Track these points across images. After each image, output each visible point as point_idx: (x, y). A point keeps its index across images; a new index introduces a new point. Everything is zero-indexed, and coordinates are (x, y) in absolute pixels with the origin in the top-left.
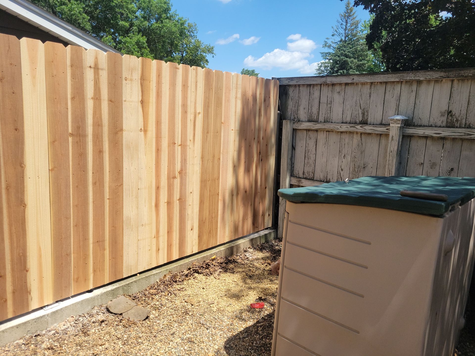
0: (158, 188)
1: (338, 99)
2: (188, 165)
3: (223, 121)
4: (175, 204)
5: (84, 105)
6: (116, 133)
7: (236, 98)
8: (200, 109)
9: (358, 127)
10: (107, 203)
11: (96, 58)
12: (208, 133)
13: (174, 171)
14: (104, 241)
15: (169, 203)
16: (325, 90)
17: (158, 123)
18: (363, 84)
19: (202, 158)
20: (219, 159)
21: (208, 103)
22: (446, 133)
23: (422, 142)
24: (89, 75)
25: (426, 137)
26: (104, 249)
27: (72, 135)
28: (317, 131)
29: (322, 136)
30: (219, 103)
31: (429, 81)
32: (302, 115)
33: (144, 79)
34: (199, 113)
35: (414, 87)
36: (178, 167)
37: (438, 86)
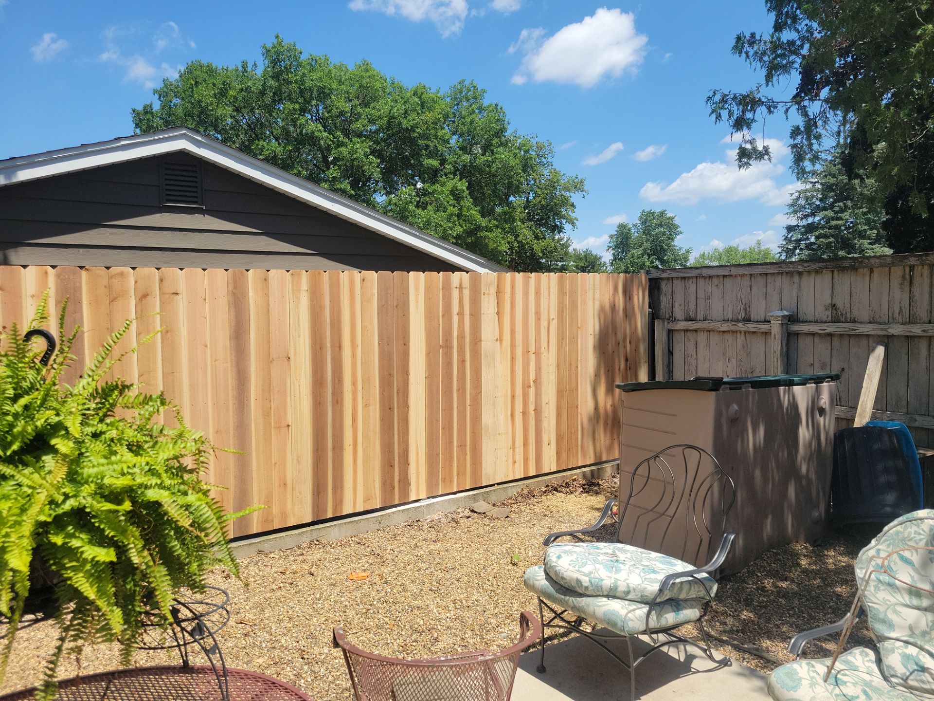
0: (513, 397)
1: (716, 293)
2: (543, 374)
3: (579, 326)
4: (530, 414)
5: (451, 320)
6: (476, 344)
7: (594, 299)
8: (554, 314)
9: (740, 325)
10: (468, 409)
11: (461, 279)
12: (563, 339)
13: (529, 380)
14: (465, 446)
15: (525, 413)
16: (701, 282)
17: (513, 332)
18: (742, 276)
19: (558, 366)
20: (577, 367)
21: (563, 308)
22: (831, 328)
23: (809, 339)
24: (455, 294)
25: (813, 334)
26: (466, 454)
27: (442, 347)
28: (696, 331)
29: (702, 337)
30: (574, 307)
31: (809, 272)
32: (679, 313)
33: (499, 292)
34: (553, 319)
35: (795, 279)
36: (533, 376)
37: (819, 279)
